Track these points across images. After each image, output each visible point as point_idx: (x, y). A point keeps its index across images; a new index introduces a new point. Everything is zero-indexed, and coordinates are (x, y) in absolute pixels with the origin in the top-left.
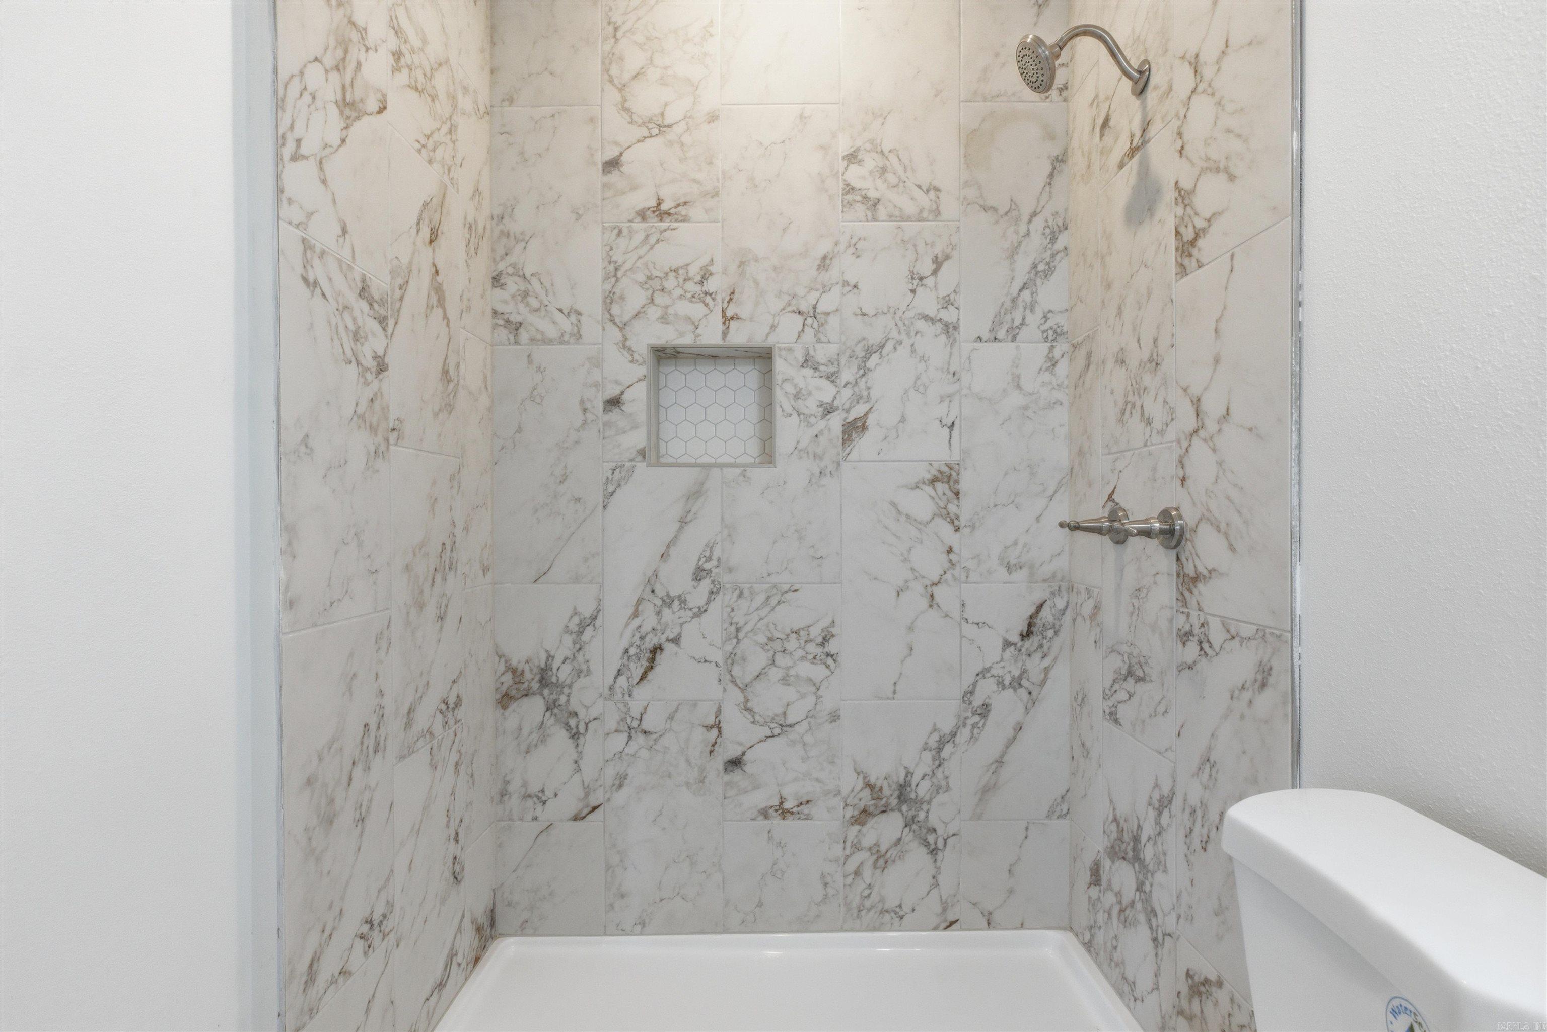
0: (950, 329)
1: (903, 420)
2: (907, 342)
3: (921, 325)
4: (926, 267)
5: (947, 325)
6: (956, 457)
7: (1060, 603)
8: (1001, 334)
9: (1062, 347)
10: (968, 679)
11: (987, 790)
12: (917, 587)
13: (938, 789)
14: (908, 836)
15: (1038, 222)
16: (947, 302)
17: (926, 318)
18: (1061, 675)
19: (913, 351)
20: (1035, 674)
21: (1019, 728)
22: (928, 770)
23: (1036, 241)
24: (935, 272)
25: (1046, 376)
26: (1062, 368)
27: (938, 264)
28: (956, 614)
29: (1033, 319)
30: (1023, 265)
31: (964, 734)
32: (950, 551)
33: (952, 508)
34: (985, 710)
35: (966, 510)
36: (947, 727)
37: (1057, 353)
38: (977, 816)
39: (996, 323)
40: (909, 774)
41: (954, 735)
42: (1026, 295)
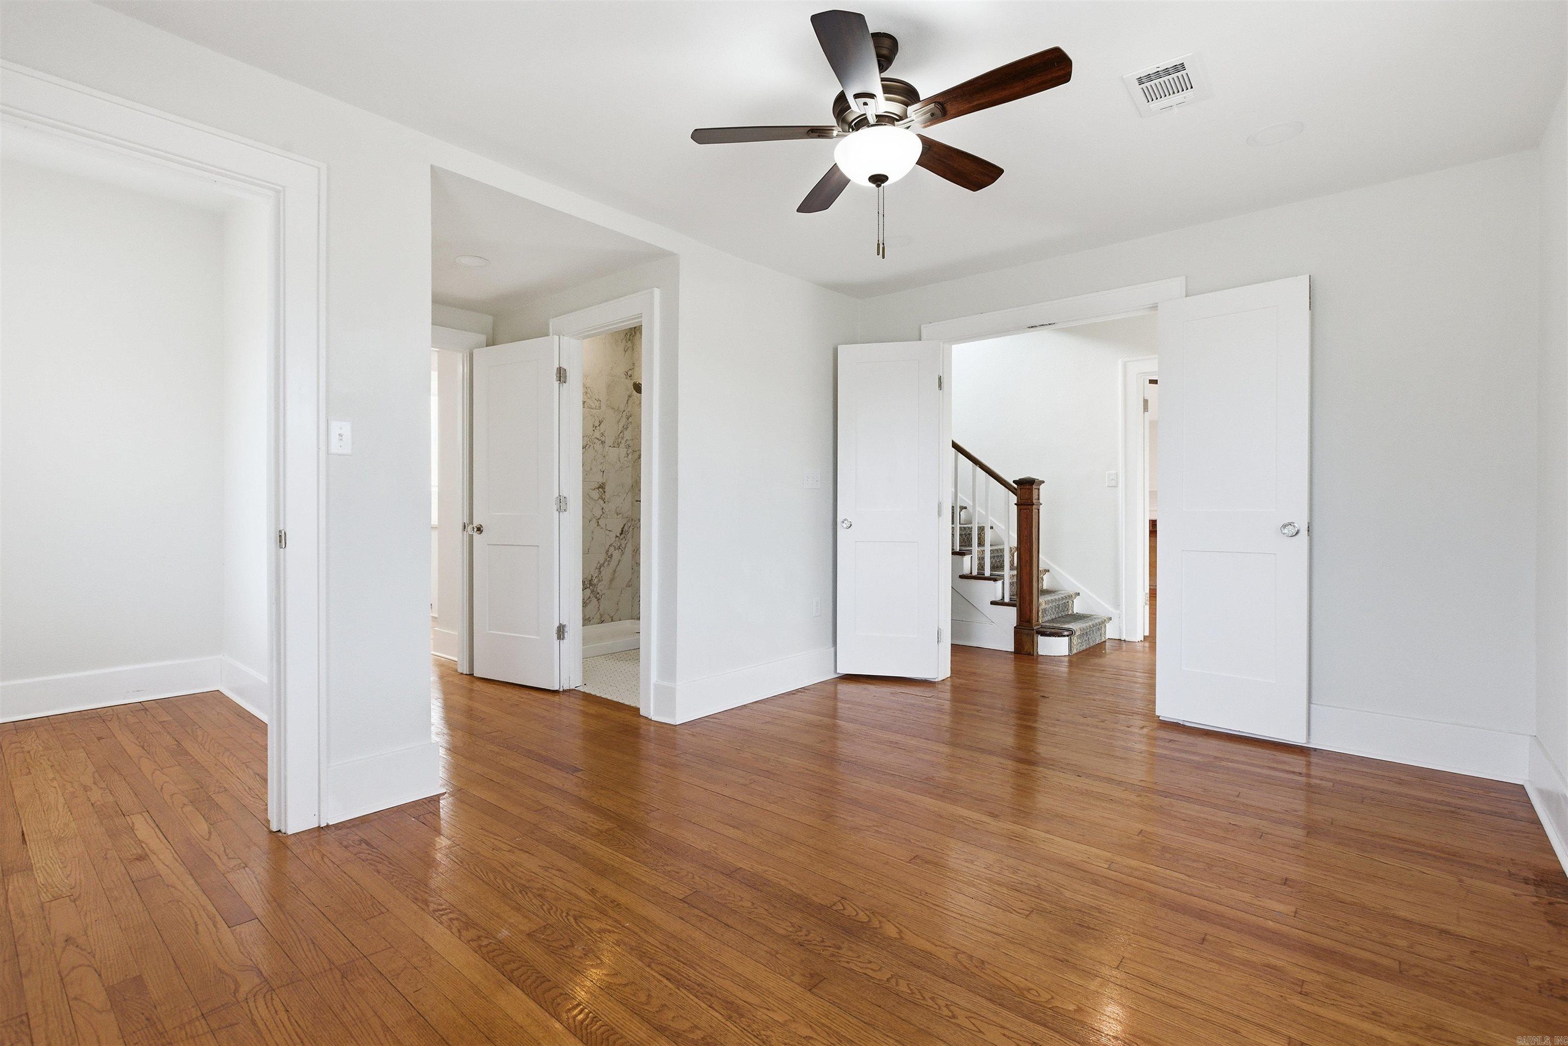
0: (603, 443)
1: (591, 469)
2: (592, 446)
3: (596, 441)
4: (597, 424)
5: (602, 441)
6: (604, 481)
7: (629, 525)
8: (615, 445)
9: (630, 450)
10: (607, 547)
11: (612, 580)
12: (595, 520)
13: (599, 581)
14: (592, 596)
15: (624, 414)
16: (602, 435)
17: (598, 438)
18: (629, 545)
20: (623, 545)
21: (619, 561)
22: (597, 575)
23: (624, 419)
24: (599, 425)
25: (626, 459)
26: (630, 456)
27: (600, 423)
28: (604, 527)
29: (623, 441)
30: (621, 425)
31: (606, 563)
32: (603, 509)
33: (603, 496)
34: (611, 556)
35: (607, 496)
36: (602, 562)
37: (629, 452)
38: (609, 588)
39: (614, 442)
40: (592, 576)
41: (603, 564)
42: (622, 434)
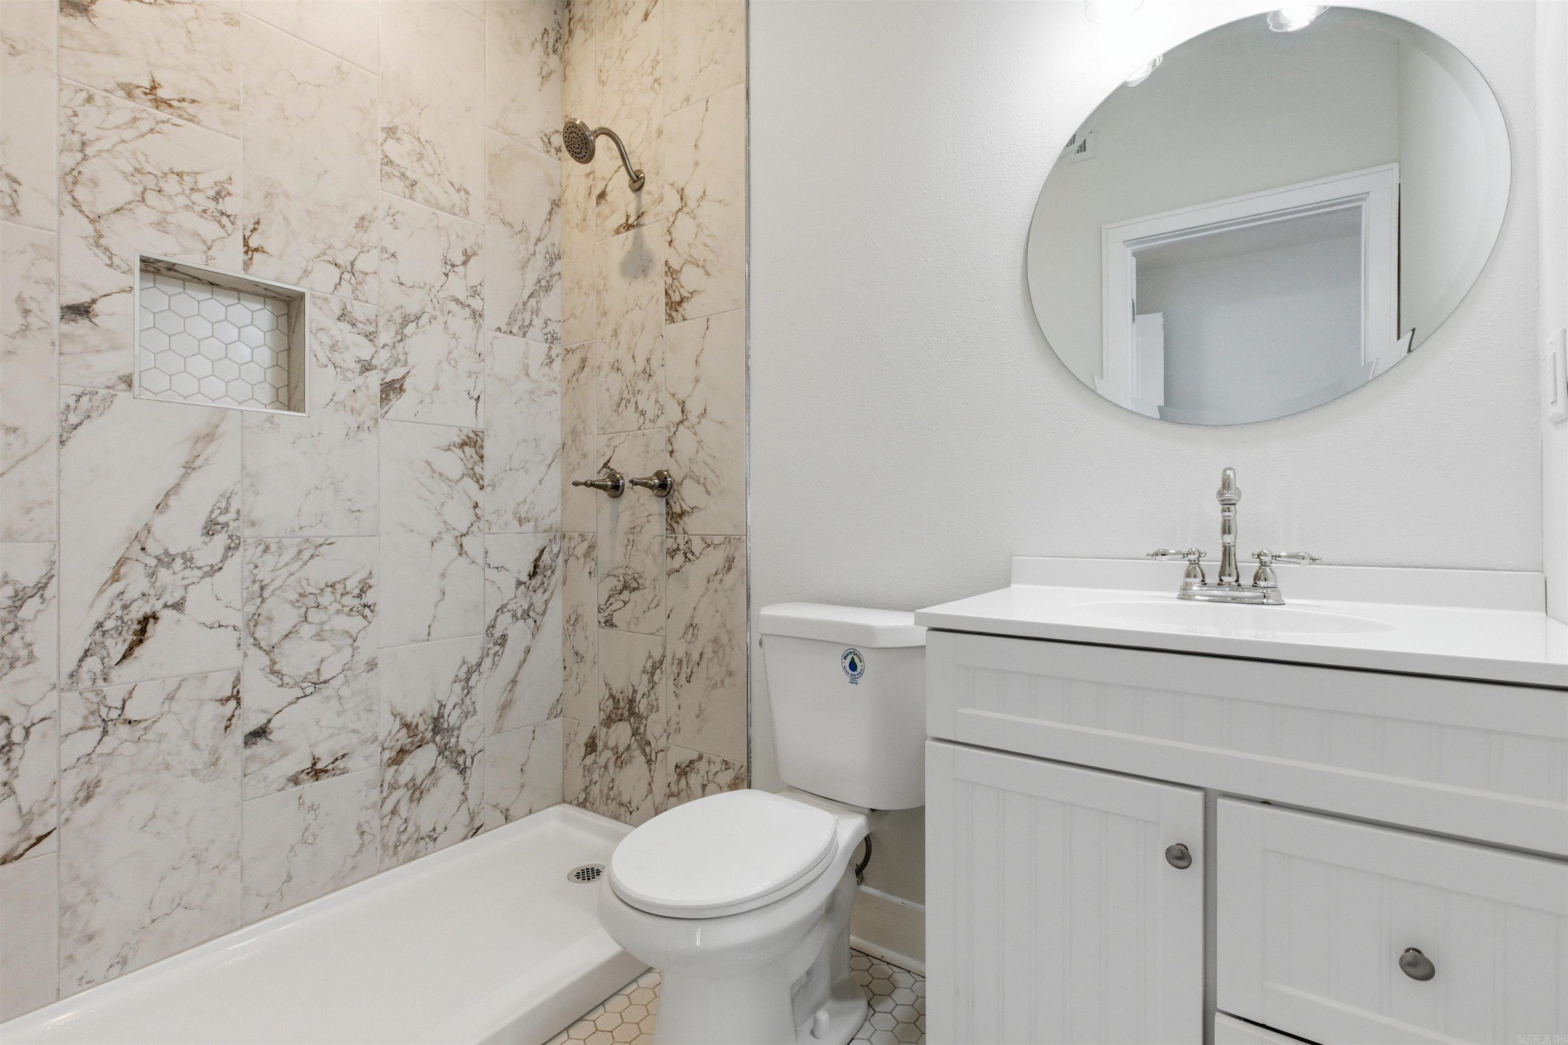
0: (476, 315)
1: (437, 388)
2: (441, 320)
3: (452, 306)
4: (458, 258)
5: (474, 312)
6: (481, 426)
7: (556, 549)
8: (515, 329)
9: (557, 350)
10: (490, 615)
11: (505, 707)
12: (449, 538)
13: (466, 715)
14: (441, 763)
15: (541, 247)
16: (475, 292)
17: (457, 301)
18: (557, 604)
19: (446, 328)
20: (539, 607)
21: (528, 651)
22: (458, 700)
23: (539, 262)
24: (464, 263)
25: (546, 369)
26: (557, 364)
27: (467, 258)
28: (480, 560)
29: (538, 322)
30: (531, 277)
31: (488, 662)
32: (476, 506)
33: (478, 469)
34: (503, 640)
35: (488, 471)
36: (473, 660)
37: (554, 353)
38: (498, 730)
39: (512, 320)
40: (442, 706)
41: (479, 665)
42: (533, 302)
